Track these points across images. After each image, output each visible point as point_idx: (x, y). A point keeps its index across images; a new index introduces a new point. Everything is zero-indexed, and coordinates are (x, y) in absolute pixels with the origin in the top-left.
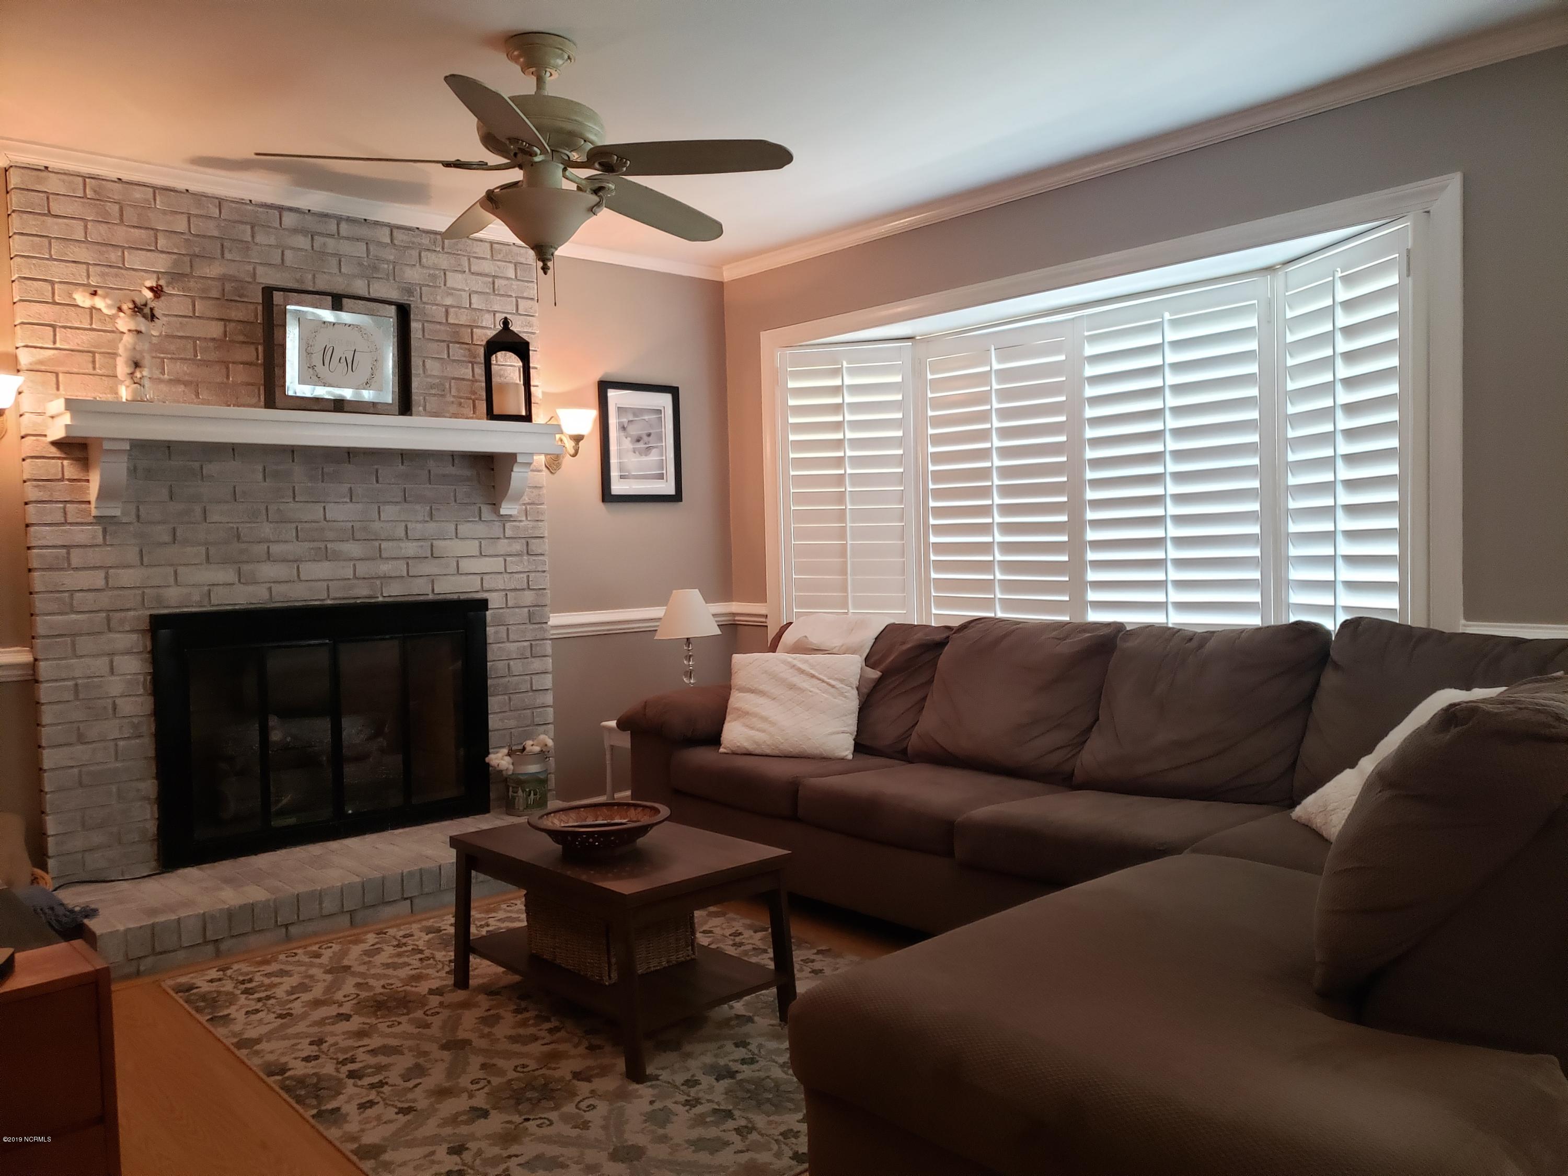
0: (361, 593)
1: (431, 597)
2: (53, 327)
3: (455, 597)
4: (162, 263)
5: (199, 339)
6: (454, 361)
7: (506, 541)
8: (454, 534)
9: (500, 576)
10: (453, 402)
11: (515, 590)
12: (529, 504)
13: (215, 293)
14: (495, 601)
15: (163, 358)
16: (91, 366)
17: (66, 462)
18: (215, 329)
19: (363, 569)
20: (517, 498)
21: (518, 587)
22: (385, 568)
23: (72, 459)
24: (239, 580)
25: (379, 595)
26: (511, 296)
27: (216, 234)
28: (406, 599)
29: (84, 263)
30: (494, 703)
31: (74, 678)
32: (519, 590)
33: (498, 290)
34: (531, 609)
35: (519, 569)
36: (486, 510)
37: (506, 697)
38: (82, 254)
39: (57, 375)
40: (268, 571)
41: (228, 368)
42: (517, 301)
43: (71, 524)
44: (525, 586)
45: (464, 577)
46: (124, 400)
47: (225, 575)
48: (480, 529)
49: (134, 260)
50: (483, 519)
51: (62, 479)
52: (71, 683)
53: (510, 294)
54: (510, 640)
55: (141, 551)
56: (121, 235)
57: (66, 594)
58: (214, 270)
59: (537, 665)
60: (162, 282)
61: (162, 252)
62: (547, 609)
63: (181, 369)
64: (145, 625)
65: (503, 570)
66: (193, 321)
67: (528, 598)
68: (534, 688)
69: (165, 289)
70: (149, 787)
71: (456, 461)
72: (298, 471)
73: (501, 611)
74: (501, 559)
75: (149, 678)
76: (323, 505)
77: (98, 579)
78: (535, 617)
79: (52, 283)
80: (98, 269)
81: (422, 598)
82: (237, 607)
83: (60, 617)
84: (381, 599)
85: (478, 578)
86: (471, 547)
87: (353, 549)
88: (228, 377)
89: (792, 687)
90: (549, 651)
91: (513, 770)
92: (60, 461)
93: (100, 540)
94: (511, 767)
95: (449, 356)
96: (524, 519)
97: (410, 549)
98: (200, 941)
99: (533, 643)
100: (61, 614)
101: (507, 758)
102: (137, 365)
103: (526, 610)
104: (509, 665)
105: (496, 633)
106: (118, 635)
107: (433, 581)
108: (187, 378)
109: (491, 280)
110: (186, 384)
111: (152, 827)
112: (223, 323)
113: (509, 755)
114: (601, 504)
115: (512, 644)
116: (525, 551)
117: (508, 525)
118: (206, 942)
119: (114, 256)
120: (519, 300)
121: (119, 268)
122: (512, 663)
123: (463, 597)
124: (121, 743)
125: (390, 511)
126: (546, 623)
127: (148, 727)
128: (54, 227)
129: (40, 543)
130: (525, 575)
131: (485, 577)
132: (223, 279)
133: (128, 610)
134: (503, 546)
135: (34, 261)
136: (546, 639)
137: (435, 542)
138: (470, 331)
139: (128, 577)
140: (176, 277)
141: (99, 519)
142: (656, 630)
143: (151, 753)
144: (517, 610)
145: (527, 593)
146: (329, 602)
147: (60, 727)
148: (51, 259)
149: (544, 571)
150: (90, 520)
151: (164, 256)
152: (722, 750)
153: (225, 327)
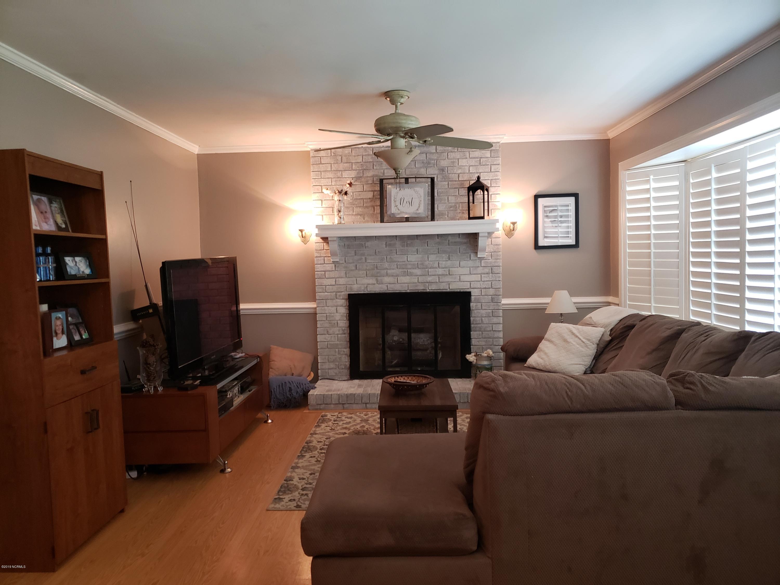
0: (420, 288)
1: (448, 290)
2: (322, 200)
3: (459, 290)
4: (353, 174)
5: (365, 199)
6: (461, 195)
7: (482, 268)
8: (459, 265)
9: (478, 282)
10: (460, 212)
11: (486, 288)
12: (493, 252)
13: (370, 182)
14: (475, 293)
15: (354, 207)
16: (332, 212)
17: (325, 244)
18: (370, 195)
19: (421, 279)
20: (484, 250)
21: (487, 287)
22: (430, 279)
23: (326, 243)
24: (377, 283)
25: (427, 289)
26: (488, 165)
27: (371, 160)
28: (438, 291)
29: (331, 178)
30: (473, 334)
31: (326, 313)
32: (488, 288)
33: (482, 163)
34: (493, 296)
35: (487, 279)
36: (472, 255)
37: (481, 332)
38: (330, 175)
39: (322, 216)
40: (387, 279)
41: (374, 208)
42: (491, 166)
43: (326, 264)
44: (490, 287)
45: (462, 283)
46: (336, 224)
47: (371, 281)
48: (470, 263)
49: (345, 174)
50: (471, 259)
51: (324, 249)
52: (325, 315)
54: (483, 309)
55: (346, 273)
56: (341, 166)
57: (324, 286)
58: (370, 174)
59: (495, 320)
60: (352, 181)
61: (354, 170)
62: (501, 296)
63: (359, 210)
64: (347, 297)
65: (480, 280)
66: (363, 193)
67: (491, 292)
68: (494, 330)
69: (353, 183)
70: (347, 351)
71: (460, 236)
72: (398, 243)
73: (479, 297)
74: (480, 275)
75: (348, 315)
76: (407, 255)
77: (332, 282)
78: (495, 300)
79: (321, 186)
80: (335, 179)
81: (444, 291)
82: (376, 292)
83: (322, 294)
84: (428, 291)
85: (469, 283)
86: (466, 271)
87: (418, 272)
88: (374, 212)
89: (565, 341)
90: (501, 315)
92: (323, 244)
93: (334, 269)
94: (475, 361)
95: (459, 194)
96: (490, 258)
97: (440, 271)
98: (337, 403)
99: (493, 311)
100: (323, 292)
101: (474, 357)
102: (339, 211)
103: (490, 297)
104: (482, 319)
105: (476, 306)
106: (339, 300)
107: (449, 284)
108: (361, 213)
109: (479, 159)
110: (360, 215)
111: (348, 364)
112: (373, 192)
113: (475, 356)
114: (534, 250)
115: (483, 311)
116: (491, 272)
117: (483, 261)
119: (339, 174)
120: (492, 166)
121: (341, 178)
122: (483, 318)
123: (462, 291)
124: (339, 335)
125: (432, 257)
126: (500, 303)
127: (347, 331)
128: (322, 167)
129: (318, 270)
130: (490, 282)
131: (471, 282)
132: (373, 176)
133: (342, 292)
134: (480, 270)
135: (316, 180)
136: (500, 309)
137: (450, 269)
138: (469, 182)
139: (342, 281)
140: (358, 178)
141: (334, 262)
142: (546, 309)
143: (348, 340)
144: (486, 297)
145: (491, 289)
146: (408, 291)
147: (322, 329)
148: (321, 178)
149: (500, 281)
150: (331, 262)
151: (354, 171)
152: (525, 365)
153: (374, 193)
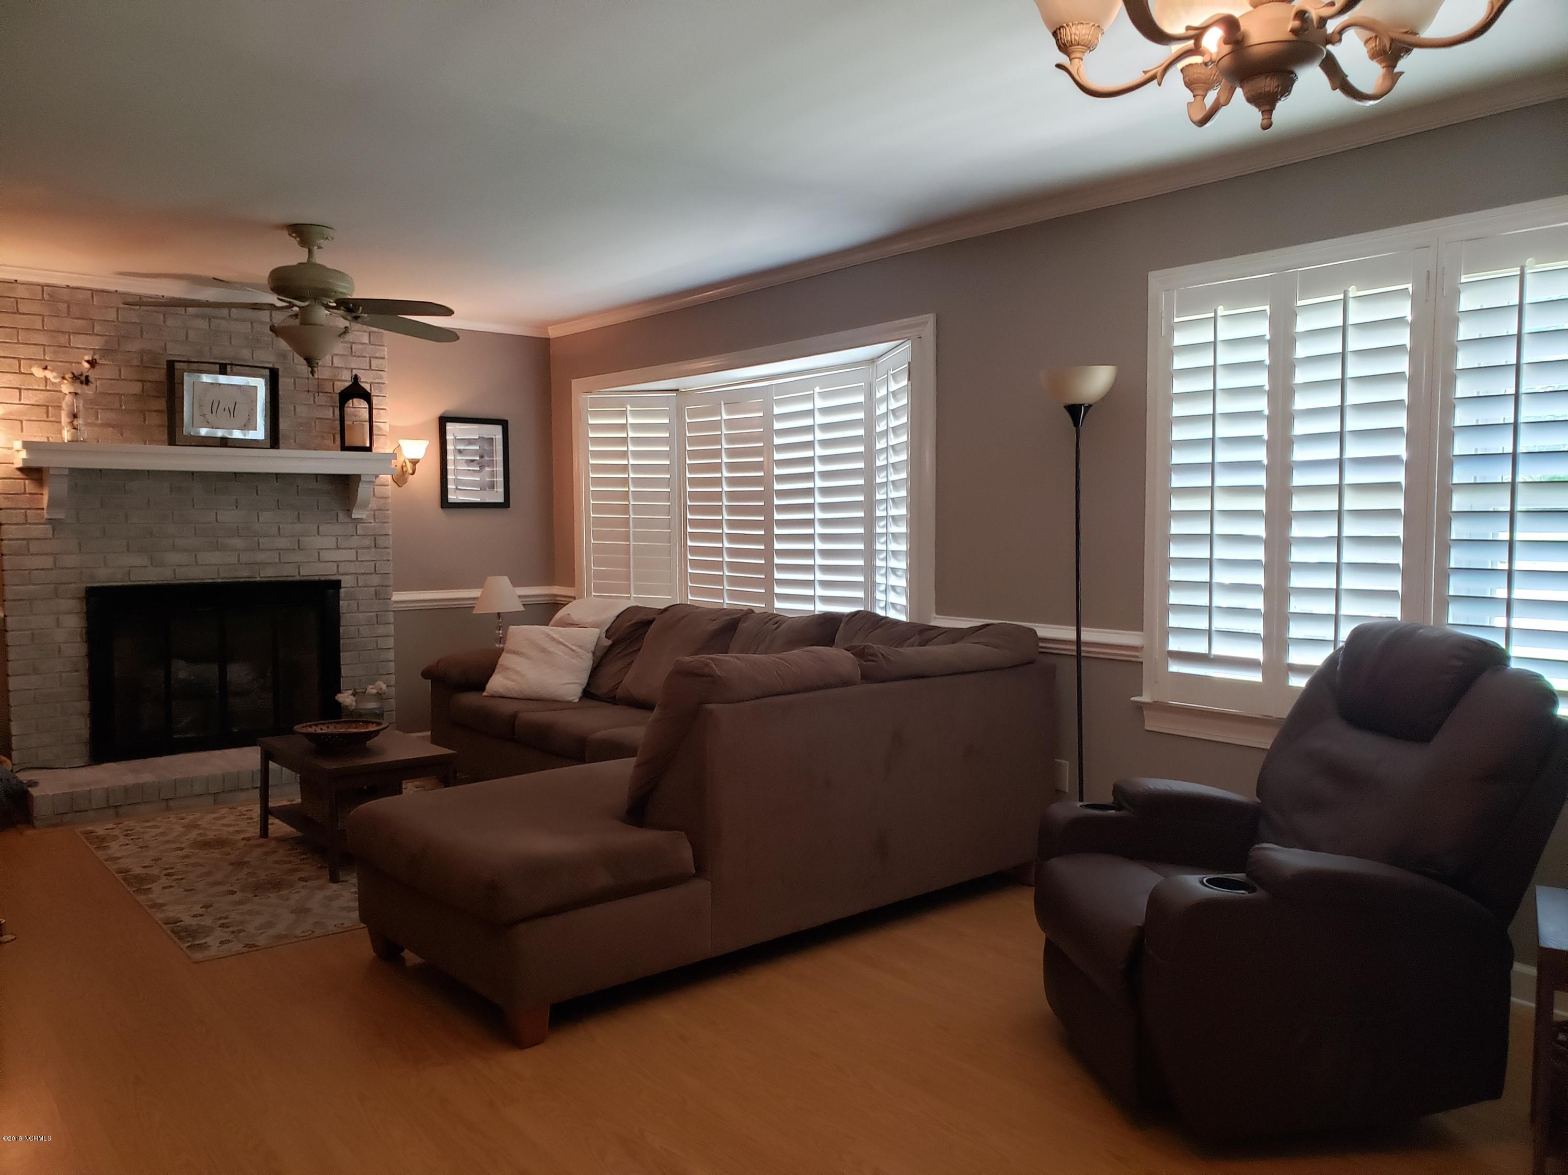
0: (243, 574)
1: (297, 578)
2: (20, 389)
3: (316, 578)
4: (97, 343)
5: (124, 395)
6: (319, 406)
7: (357, 537)
8: (316, 532)
9: (352, 564)
10: (317, 436)
11: (364, 574)
12: (377, 510)
13: (136, 362)
14: (347, 582)
15: (98, 409)
16: (45, 415)
17: (27, 482)
18: (136, 388)
19: (244, 558)
20: (365, 506)
21: (367, 572)
22: (262, 557)
23: (31, 479)
24: (151, 565)
25: (257, 576)
26: (365, 357)
27: (138, 321)
28: (278, 579)
29: (42, 345)
30: (345, 657)
31: (31, 629)
32: (368, 574)
33: (355, 353)
34: (377, 588)
35: (368, 558)
36: (341, 516)
37: (356, 653)
38: (41, 339)
39: (21, 422)
40: (174, 558)
41: (144, 415)
42: (370, 360)
43: (30, 524)
44: (373, 571)
45: (323, 564)
46: (66, 441)
47: (138, 560)
48: (336, 529)
49: (77, 341)
50: (339, 521)
51: (25, 493)
52: (30, 632)
53: (364, 355)
54: (360, 610)
55: (80, 543)
56: (68, 324)
57: (27, 572)
58: (135, 346)
59: (381, 630)
60: (96, 357)
61: (97, 335)
62: (391, 588)
63: (111, 416)
64: (83, 594)
65: (355, 559)
66: (121, 382)
67: (375, 580)
68: (379, 647)
69: (98, 361)
70: (84, 706)
71: (319, 479)
72: (196, 487)
73: (353, 589)
74: (354, 551)
75: (84, 631)
76: (215, 511)
77: (47, 562)
78: (381, 594)
79: (19, 360)
80: (52, 349)
81: (290, 579)
82: (150, 583)
83: (22, 588)
84: (259, 579)
85: (336, 564)
86: (330, 542)
87: (238, 542)
88: (145, 422)
89: (544, 650)
90: (392, 620)
91: (356, 706)
92: (22, 481)
93: (50, 535)
94: (354, 704)
95: (314, 402)
96: (372, 521)
97: (282, 543)
98: (105, 806)
99: (379, 613)
100: (23, 585)
101: (352, 697)
102: (75, 416)
103: (373, 589)
104: (359, 629)
105: (348, 605)
106: (63, 600)
107: (299, 567)
108: (114, 423)
109: (349, 345)
110: (114, 427)
111: (85, 733)
112: (141, 383)
113: (354, 695)
114: (440, 509)
115: (361, 614)
116: (373, 546)
117: (359, 526)
118: (109, 807)
119: (63, 339)
120: (372, 359)
121: (67, 347)
122: (361, 628)
123: (322, 578)
124: (64, 675)
125: (266, 516)
126: (390, 599)
127: (84, 665)
128: (21, 321)
129: (11, 536)
130: (373, 563)
131: (340, 564)
132: (142, 352)
133: (71, 583)
134: (355, 541)
135: (7, 345)
136: (390, 611)
137: (301, 538)
138: (332, 383)
139: (70, 561)
140: (106, 352)
141: (50, 521)
142: (474, 607)
143: (86, 682)
144: (366, 589)
145: (374, 576)
146: (220, 581)
147: (21, 662)
148: (18, 343)
149: (389, 560)
150: (44, 521)
151: (99, 337)
152: (485, 694)
153: (143, 385)
